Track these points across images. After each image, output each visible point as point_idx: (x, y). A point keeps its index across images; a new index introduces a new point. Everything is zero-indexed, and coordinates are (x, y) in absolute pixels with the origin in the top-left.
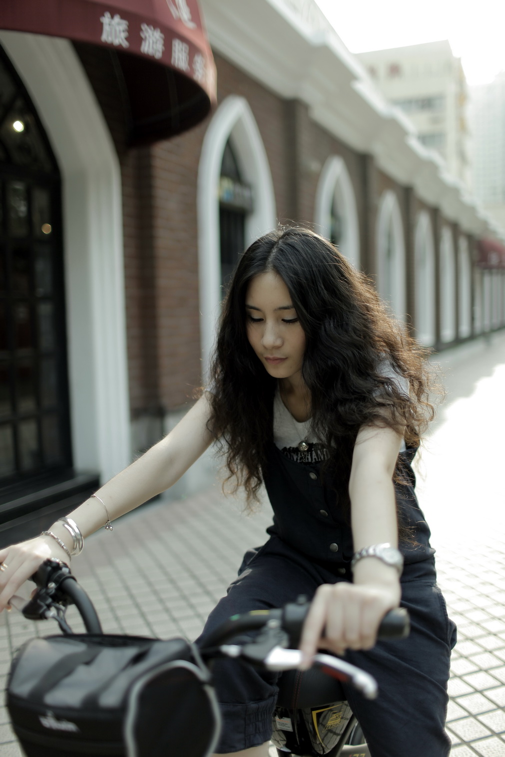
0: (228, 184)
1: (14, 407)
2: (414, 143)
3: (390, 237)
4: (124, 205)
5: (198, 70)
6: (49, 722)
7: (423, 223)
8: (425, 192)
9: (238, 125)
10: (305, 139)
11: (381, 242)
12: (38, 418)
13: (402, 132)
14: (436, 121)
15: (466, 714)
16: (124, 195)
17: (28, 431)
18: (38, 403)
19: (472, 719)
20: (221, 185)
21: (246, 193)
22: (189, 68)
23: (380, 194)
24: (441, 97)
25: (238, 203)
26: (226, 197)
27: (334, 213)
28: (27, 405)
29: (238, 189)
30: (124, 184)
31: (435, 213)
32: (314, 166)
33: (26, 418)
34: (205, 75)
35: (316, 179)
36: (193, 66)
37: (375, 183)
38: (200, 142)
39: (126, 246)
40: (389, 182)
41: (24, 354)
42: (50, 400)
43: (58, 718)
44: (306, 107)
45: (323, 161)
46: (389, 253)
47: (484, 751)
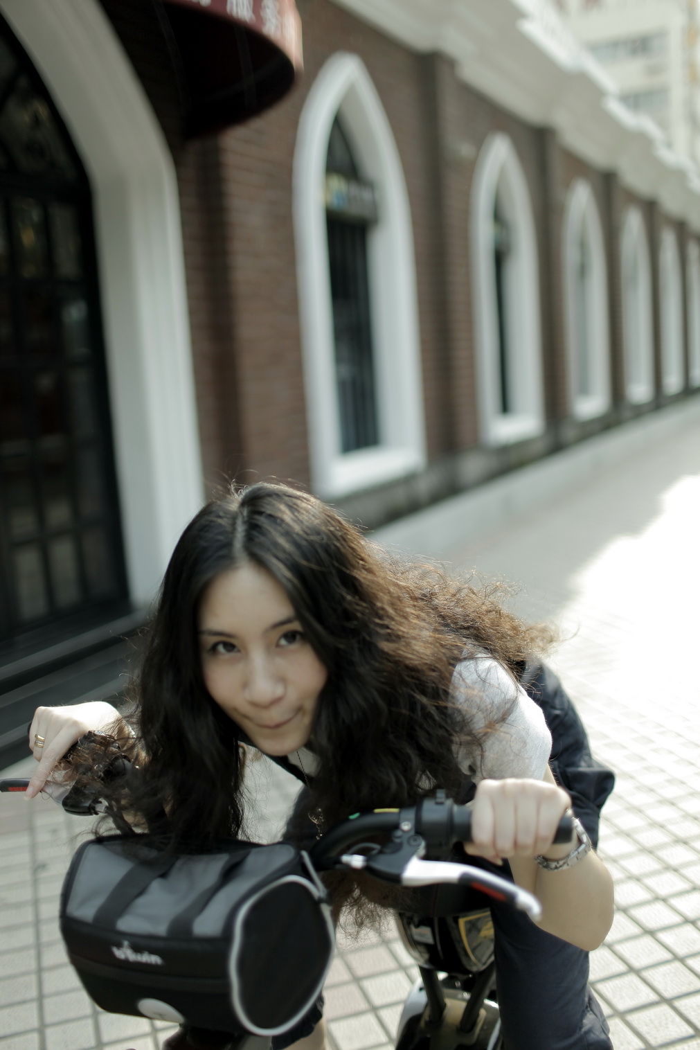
0: (338, 184)
1: (41, 519)
2: (616, 108)
3: (583, 246)
4: (184, 224)
5: (270, 20)
6: (124, 953)
7: (633, 224)
8: (634, 178)
9: (350, 95)
10: (451, 110)
11: (570, 256)
12: (76, 532)
13: (595, 92)
14: (654, 71)
15: (668, 956)
16: (184, 210)
17: (63, 553)
18: (76, 511)
19: (677, 964)
20: (327, 187)
21: (366, 195)
22: (254, 17)
23: (568, 185)
24: (662, 34)
25: (355, 210)
26: (336, 203)
27: (499, 217)
28: (59, 513)
29: (354, 190)
30: (182, 193)
31: (651, 209)
32: (464, 150)
33: (60, 533)
34: (281, 26)
35: (470, 170)
36: (262, 13)
37: (558, 168)
38: (293, 125)
39: (189, 282)
40: (579, 166)
41: (51, 444)
42: (92, 506)
43: (137, 949)
44: (451, 63)
45: (480, 143)
46: (583, 271)
47: (693, 1013)
